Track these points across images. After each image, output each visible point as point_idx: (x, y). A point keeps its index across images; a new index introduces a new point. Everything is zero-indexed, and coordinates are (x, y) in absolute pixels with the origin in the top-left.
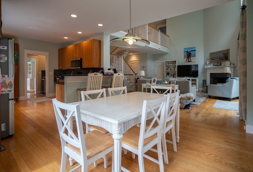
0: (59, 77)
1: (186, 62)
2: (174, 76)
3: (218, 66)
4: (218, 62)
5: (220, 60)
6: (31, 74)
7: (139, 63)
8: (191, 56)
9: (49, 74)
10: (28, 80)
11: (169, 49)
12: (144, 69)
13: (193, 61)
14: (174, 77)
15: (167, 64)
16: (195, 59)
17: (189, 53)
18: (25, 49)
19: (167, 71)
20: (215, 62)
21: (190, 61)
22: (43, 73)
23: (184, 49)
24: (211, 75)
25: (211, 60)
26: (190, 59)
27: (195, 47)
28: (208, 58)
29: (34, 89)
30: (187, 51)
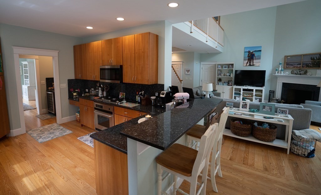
0: (77, 90)
1: (246, 66)
2: (228, 83)
3: (300, 74)
4: (300, 69)
5: (303, 67)
6: (28, 80)
7: (182, 65)
8: (254, 58)
9: (61, 87)
10: (25, 88)
11: (222, 47)
12: (189, 73)
13: (257, 64)
14: (229, 85)
15: (219, 68)
16: (260, 62)
17: (251, 54)
18: (13, 46)
19: (219, 76)
20: (294, 68)
21: (252, 64)
22: (50, 82)
23: (245, 48)
24: (284, 85)
25: (287, 65)
26: (252, 62)
27: (261, 47)
28: (281, 63)
29: (35, 100)
30: (249, 52)
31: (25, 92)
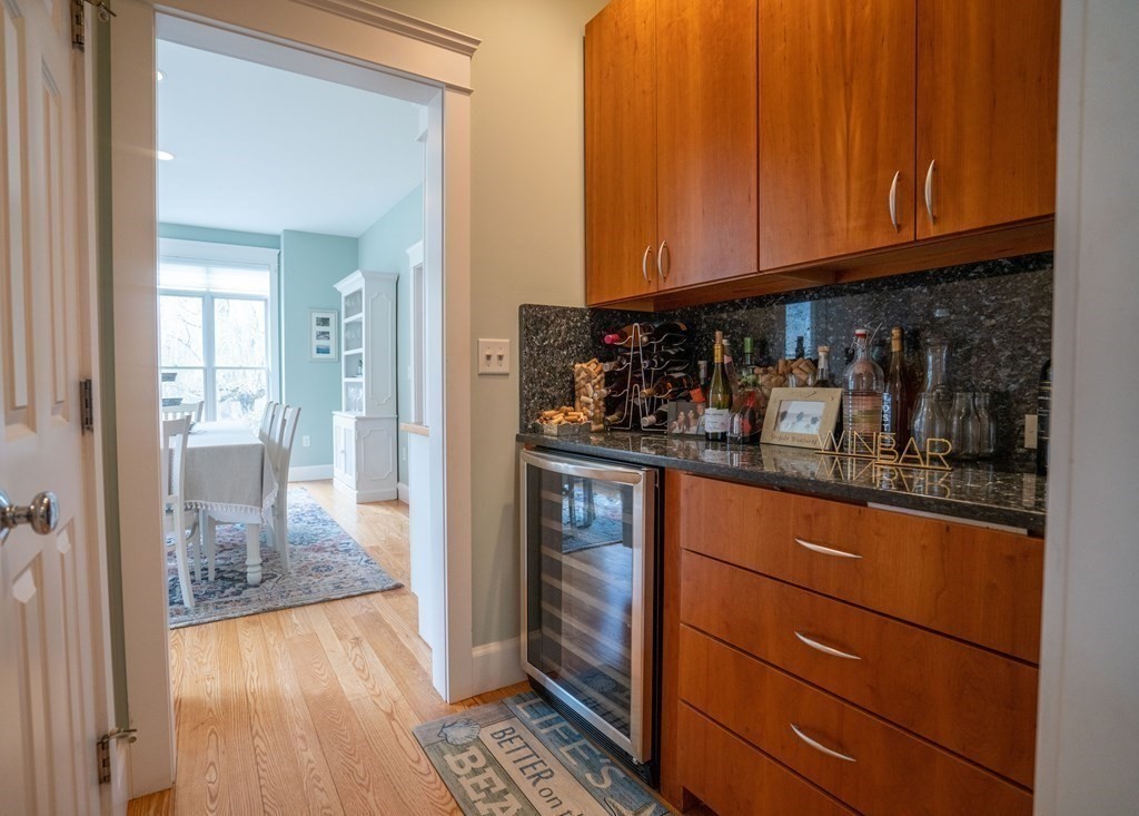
6: (362, 379)
10: (343, 427)
31: (343, 452)
